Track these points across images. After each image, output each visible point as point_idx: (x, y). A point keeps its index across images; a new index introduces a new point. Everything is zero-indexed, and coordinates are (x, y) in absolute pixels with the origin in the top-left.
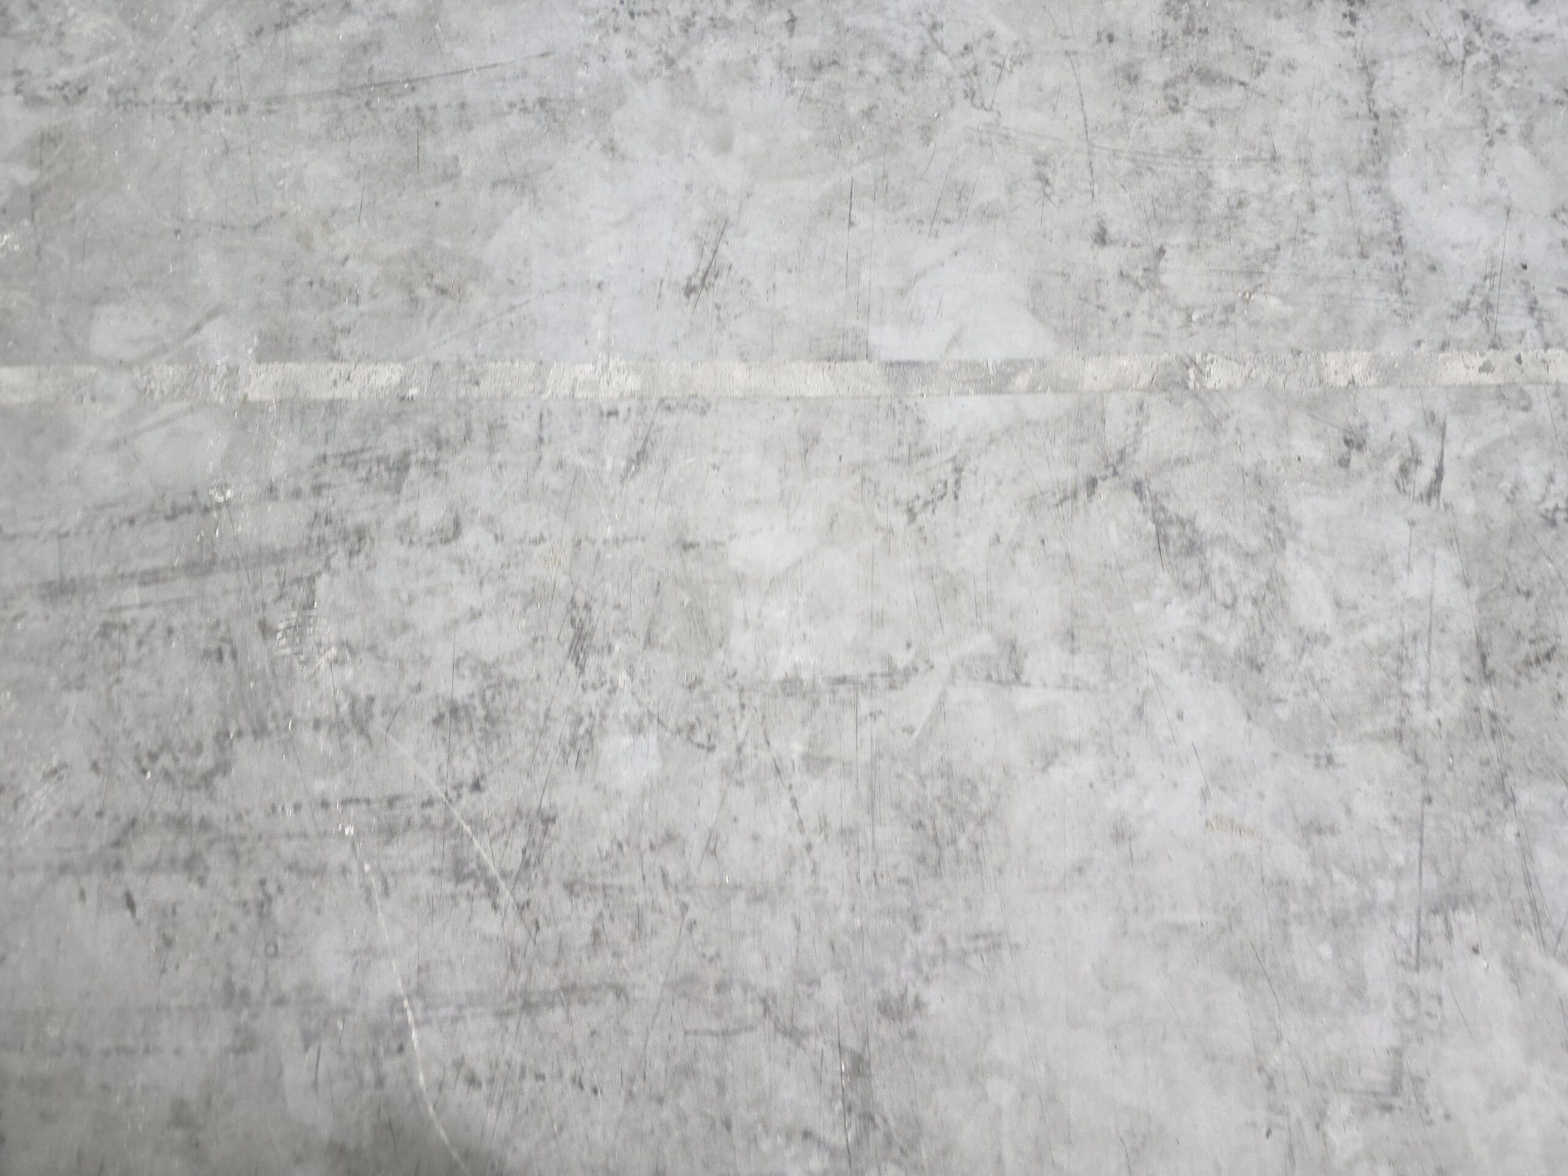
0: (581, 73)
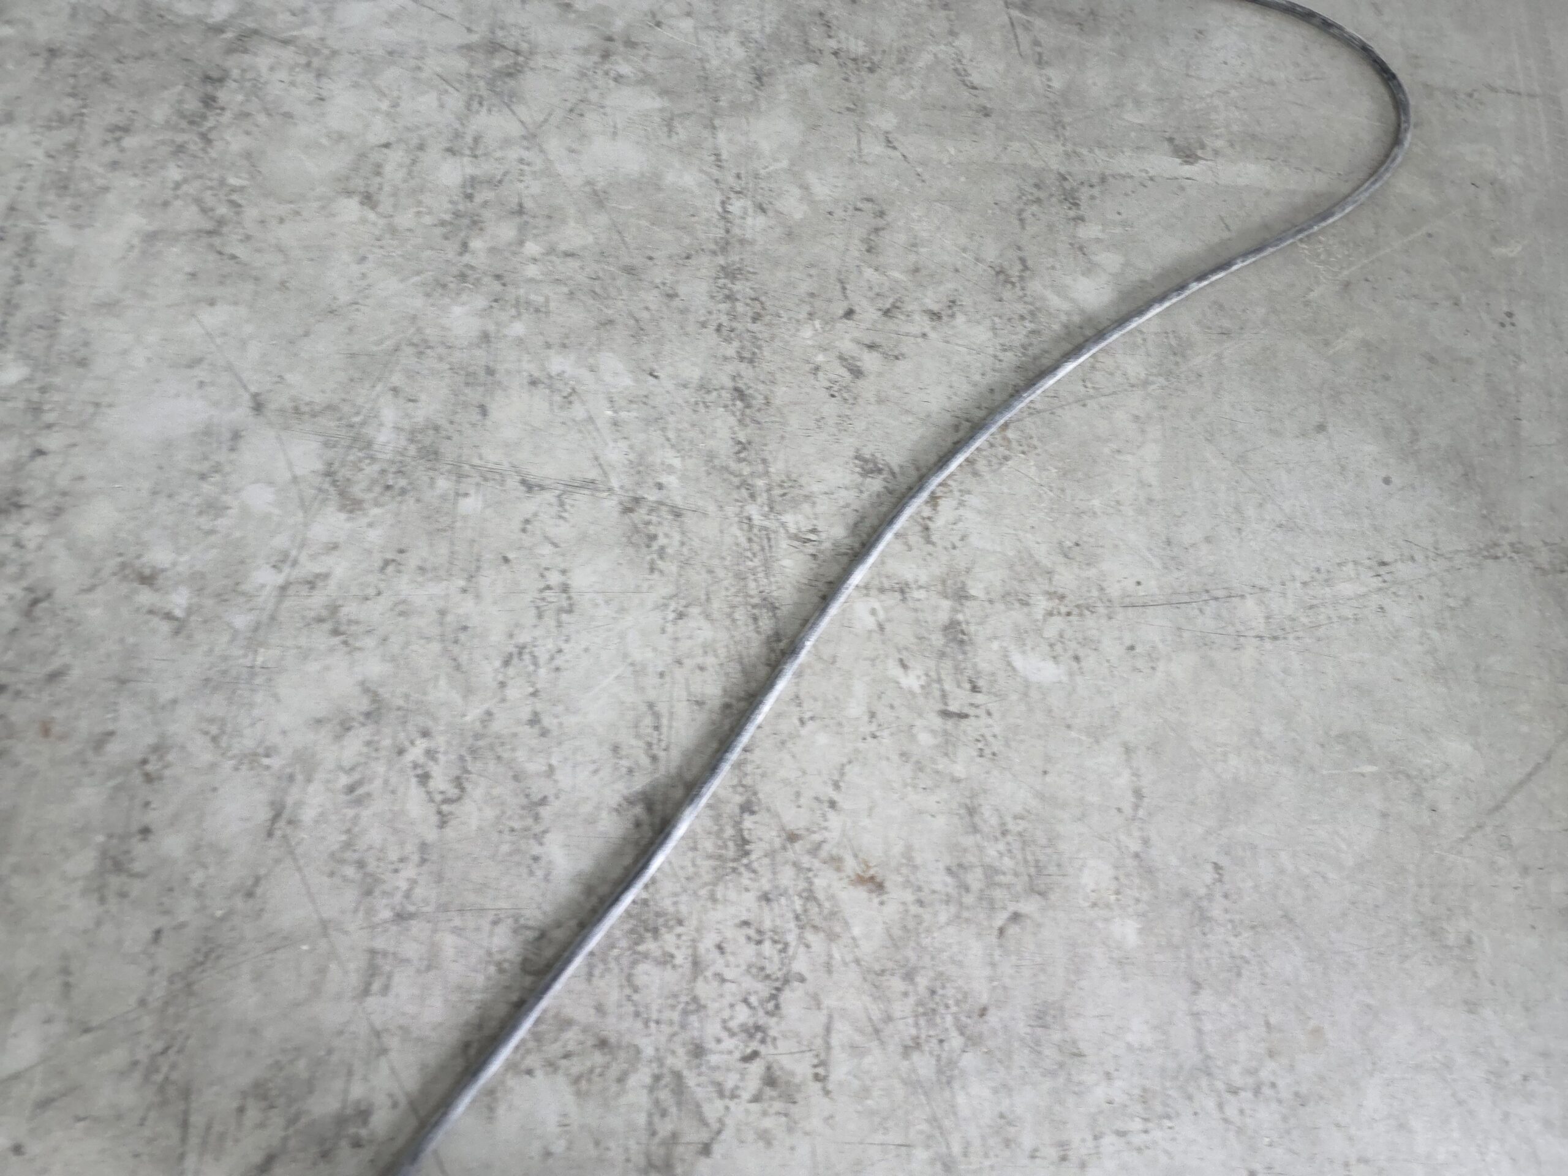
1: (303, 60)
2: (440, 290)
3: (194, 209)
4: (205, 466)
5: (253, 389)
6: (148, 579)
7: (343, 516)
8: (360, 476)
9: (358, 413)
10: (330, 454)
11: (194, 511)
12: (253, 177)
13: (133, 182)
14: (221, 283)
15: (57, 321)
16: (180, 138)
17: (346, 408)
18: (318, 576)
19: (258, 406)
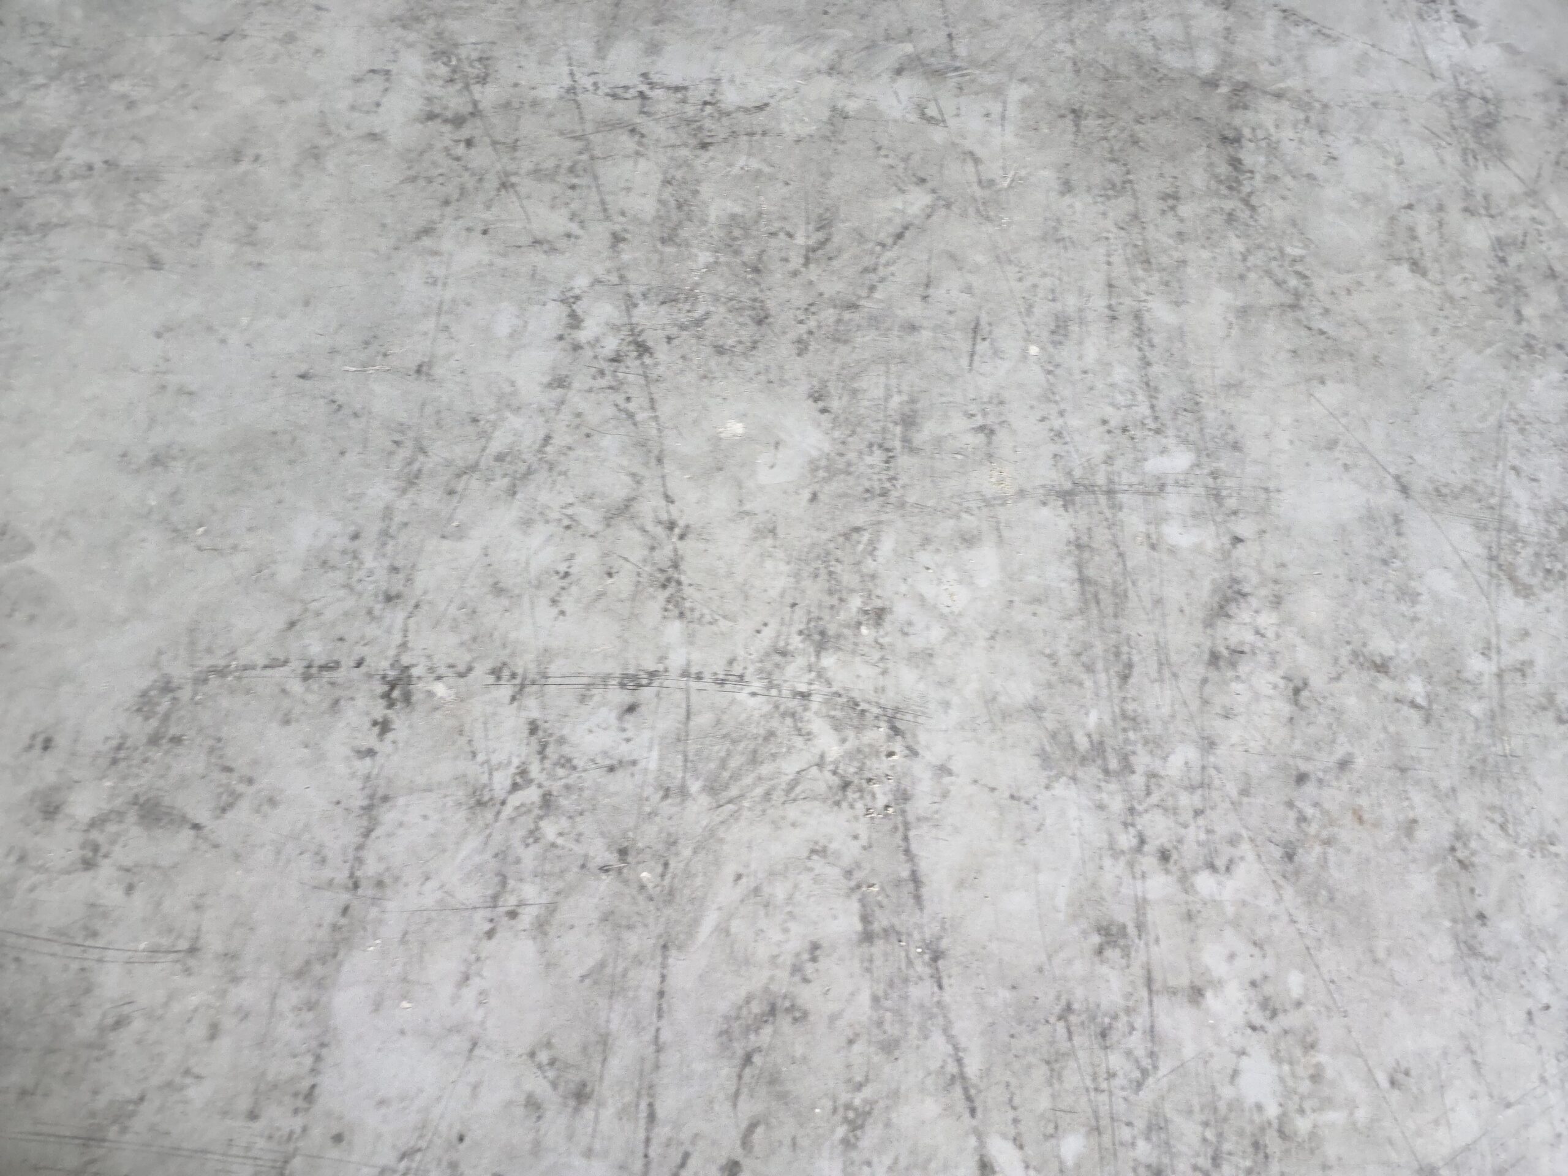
1: (1301, 116)
2: (1514, 362)
3: (1267, 281)
4: (1382, 552)
5: (1392, 470)
6: (1382, 667)
7: (1520, 601)
8: (1519, 561)
9: (1493, 494)
10: (1486, 537)
11: (1393, 598)
12: (1306, 247)
13: (1205, 254)
14: (1322, 360)
15: (1197, 403)
16: (1229, 205)
17: (1481, 489)
18: (1523, 663)
19: (1405, 490)
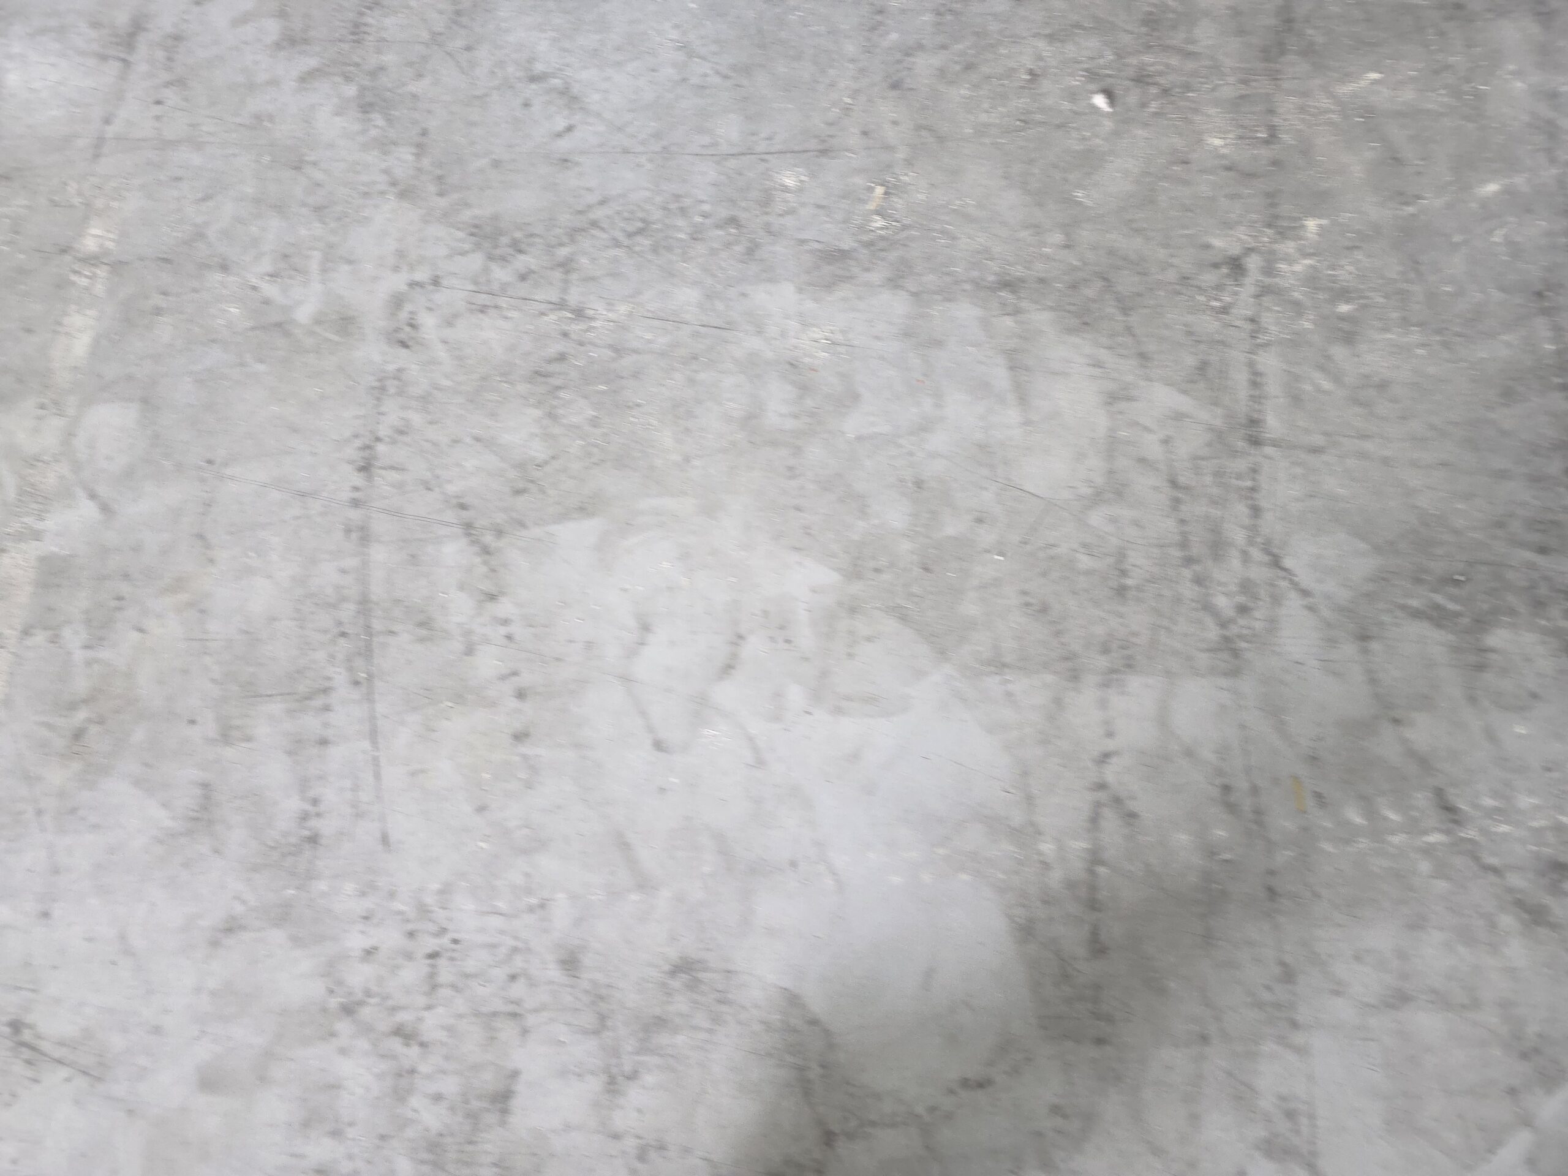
0: (349, 887)
